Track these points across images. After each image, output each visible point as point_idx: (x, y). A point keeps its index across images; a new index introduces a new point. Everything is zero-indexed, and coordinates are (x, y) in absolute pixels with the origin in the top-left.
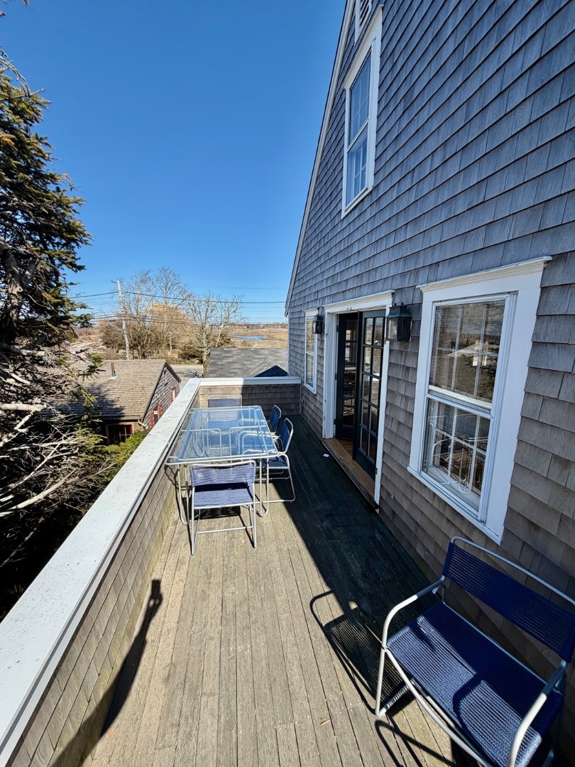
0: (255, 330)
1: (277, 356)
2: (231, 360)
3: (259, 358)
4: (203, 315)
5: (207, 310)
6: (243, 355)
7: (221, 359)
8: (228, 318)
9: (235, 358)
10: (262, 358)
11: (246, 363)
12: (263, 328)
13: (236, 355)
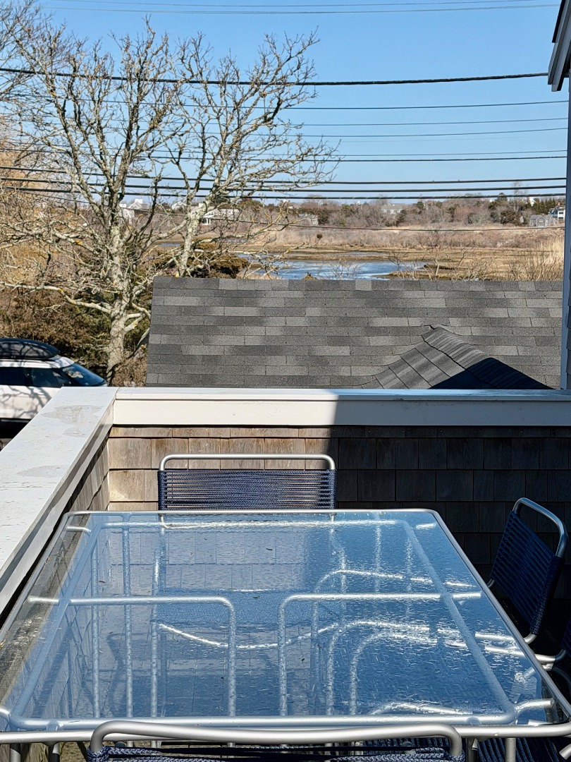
0: (356, 235)
1: (492, 322)
2: (253, 336)
3: (398, 331)
4: (115, 140)
5: (134, 112)
6: (314, 311)
7: (203, 332)
8: (232, 153)
9: (274, 328)
10: (409, 331)
11: (328, 350)
12: (400, 220)
13: (278, 312)
